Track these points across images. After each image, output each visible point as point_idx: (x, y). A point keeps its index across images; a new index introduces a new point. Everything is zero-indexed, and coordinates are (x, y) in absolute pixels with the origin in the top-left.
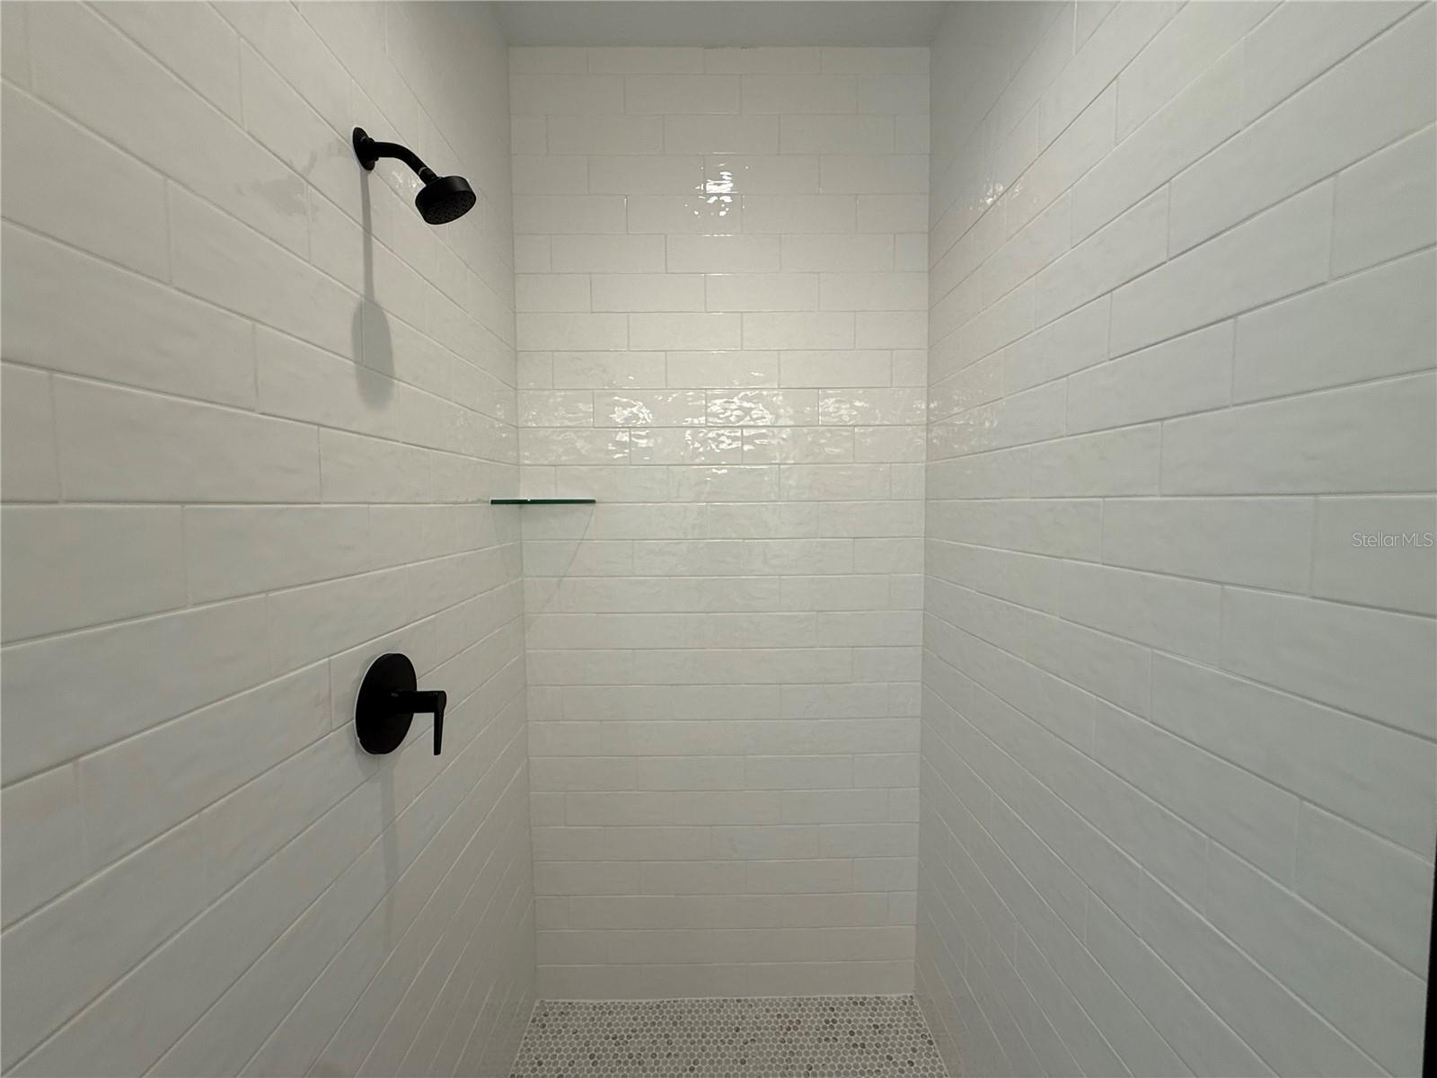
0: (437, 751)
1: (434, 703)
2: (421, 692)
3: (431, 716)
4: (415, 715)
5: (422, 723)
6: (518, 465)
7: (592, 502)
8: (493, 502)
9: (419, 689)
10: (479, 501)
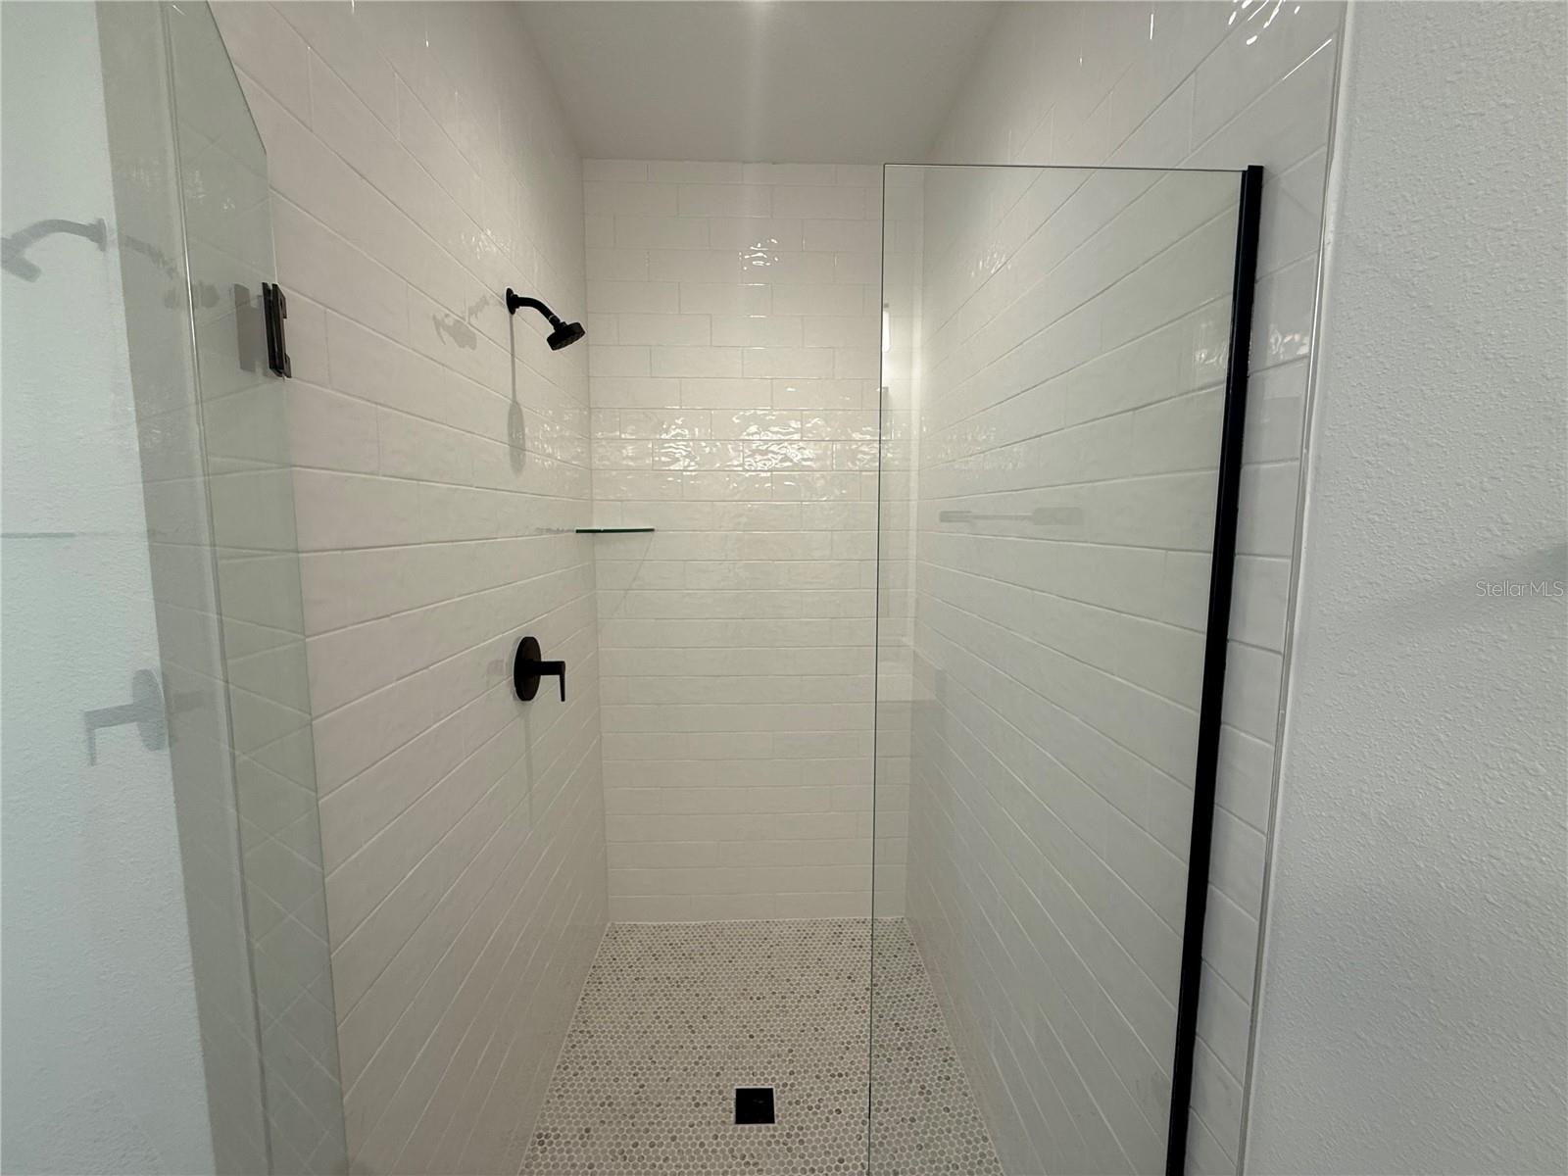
0: (563, 699)
1: (557, 668)
2: (545, 662)
3: (557, 677)
4: (542, 677)
5: (548, 683)
6: (592, 500)
7: (652, 530)
8: (578, 531)
9: (543, 660)
10: (568, 531)
